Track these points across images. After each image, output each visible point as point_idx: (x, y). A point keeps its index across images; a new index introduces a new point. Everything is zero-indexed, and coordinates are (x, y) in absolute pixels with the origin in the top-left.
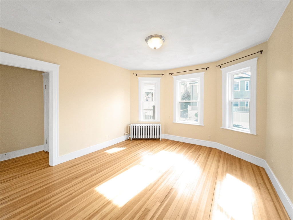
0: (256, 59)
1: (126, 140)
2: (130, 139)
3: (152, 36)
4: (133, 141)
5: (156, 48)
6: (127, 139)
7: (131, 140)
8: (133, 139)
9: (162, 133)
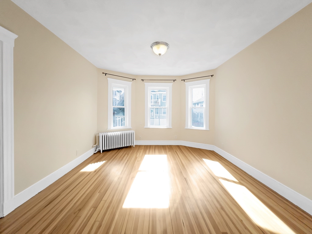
0: (209, 79)
1: (94, 153)
2: (99, 151)
3: (157, 43)
4: (103, 153)
5: (161, 54)
6: (96, 152)
7: (101, 152)
8: (103, 151)
9: (136, 140)
